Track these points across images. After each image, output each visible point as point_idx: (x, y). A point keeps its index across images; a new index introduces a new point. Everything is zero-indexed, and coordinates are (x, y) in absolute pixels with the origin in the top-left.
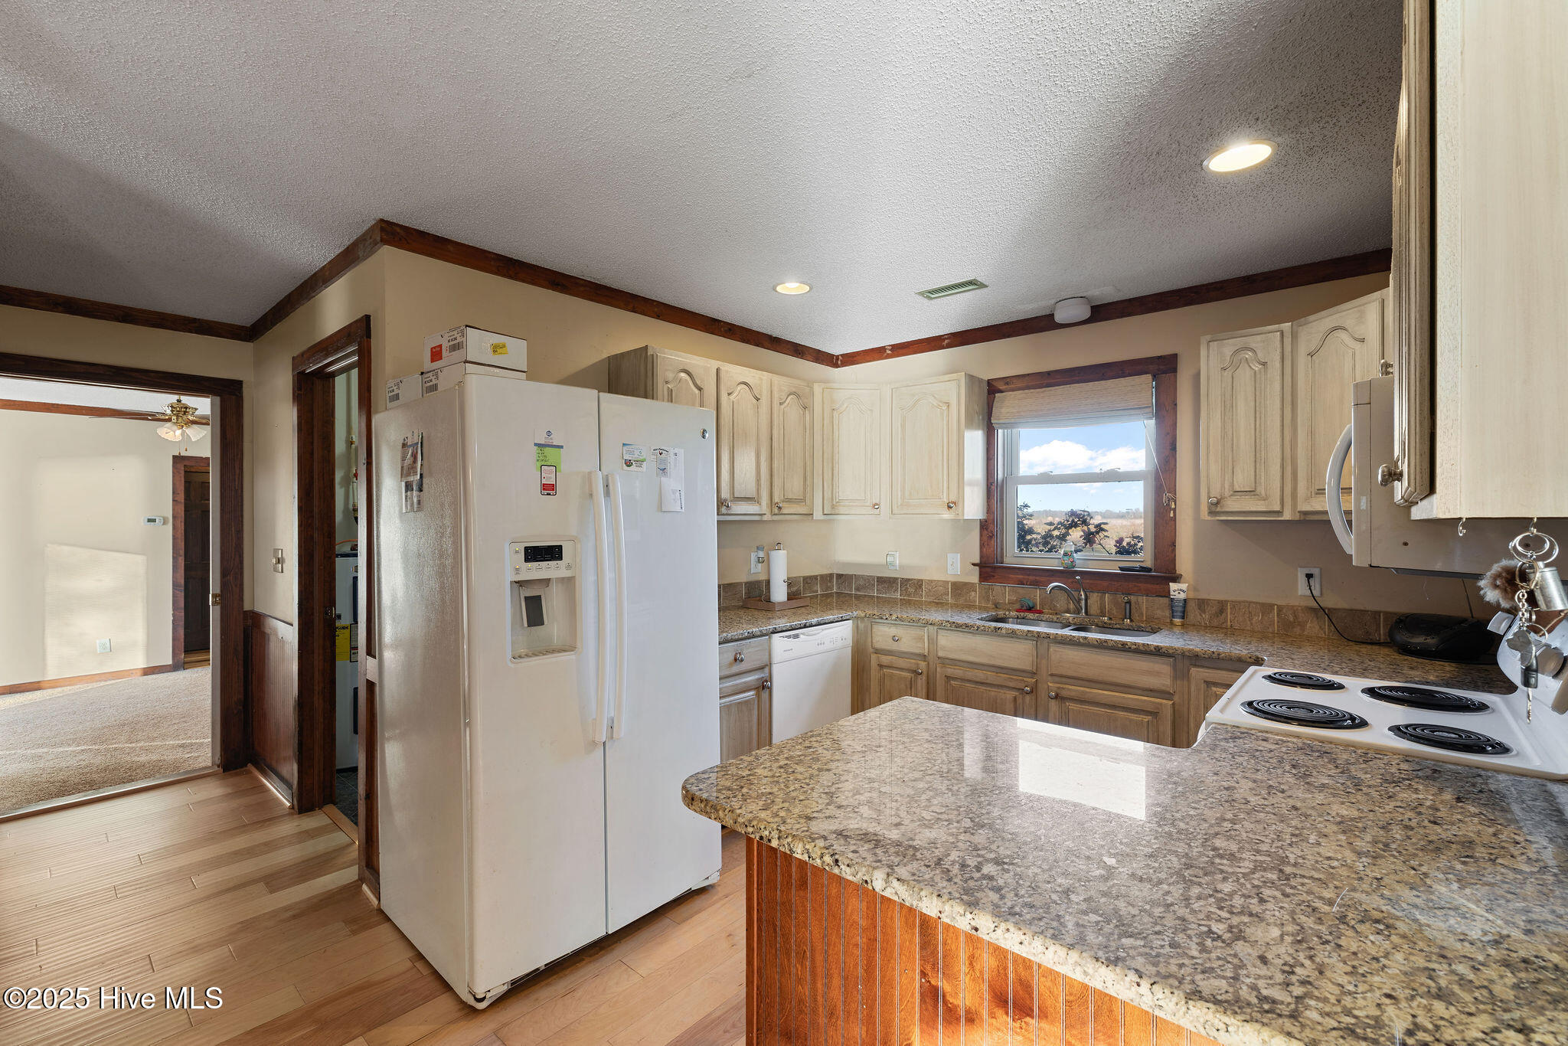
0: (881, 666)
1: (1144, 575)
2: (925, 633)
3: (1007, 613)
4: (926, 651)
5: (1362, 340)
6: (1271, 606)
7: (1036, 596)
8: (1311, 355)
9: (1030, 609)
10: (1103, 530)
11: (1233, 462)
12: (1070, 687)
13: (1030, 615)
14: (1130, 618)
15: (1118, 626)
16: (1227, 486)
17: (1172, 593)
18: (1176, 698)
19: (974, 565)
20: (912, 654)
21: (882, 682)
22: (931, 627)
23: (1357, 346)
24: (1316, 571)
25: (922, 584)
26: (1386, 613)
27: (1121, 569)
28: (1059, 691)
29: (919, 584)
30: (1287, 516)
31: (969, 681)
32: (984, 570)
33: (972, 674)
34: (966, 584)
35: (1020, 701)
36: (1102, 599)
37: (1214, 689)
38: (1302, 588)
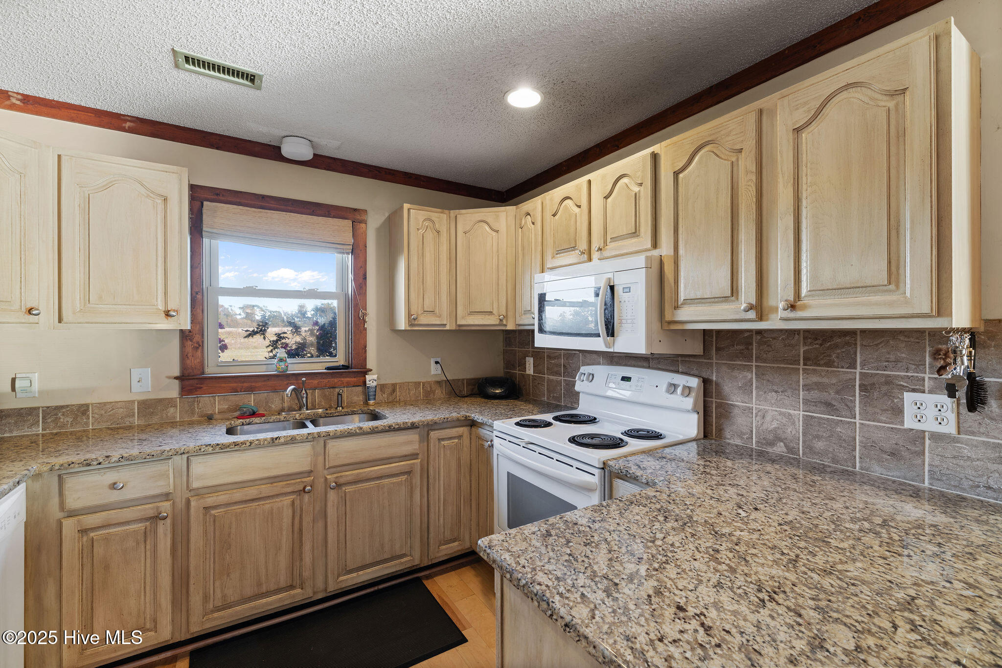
0: (83, 531)
1: (343, 372)
2: (168, 467)
3: (233, 422)
4: (172, 487)
5: (497, 231)
6: (419, 383)
7: (251, 400)
8: (465, 233)
9: (254, 414)
10: (281, 338)
11: (423, 291)
12: (347, 473)
13: (257, 420)
14: (341, 406)
15: (337, 414)
16: (420, 308)
17: (368, 382)
18: (420, 456)
19: (176, 378)
20: (146, 498)
21: (88, 552)
22: (177, 458)
23: (494, 234)
24: (439, 360)
25: (88, 410)
26: (467, 379)
27: (328, 368)
28: (337, 480)
29: (83, 410)
30: (448, 328)
31: (236, 503)
32: (187, 383)
33: (238, 495)
34: (160, 401)
35: (297, 503)
36: (313, 395)
37: (443, 443)
38: (435, 370)
